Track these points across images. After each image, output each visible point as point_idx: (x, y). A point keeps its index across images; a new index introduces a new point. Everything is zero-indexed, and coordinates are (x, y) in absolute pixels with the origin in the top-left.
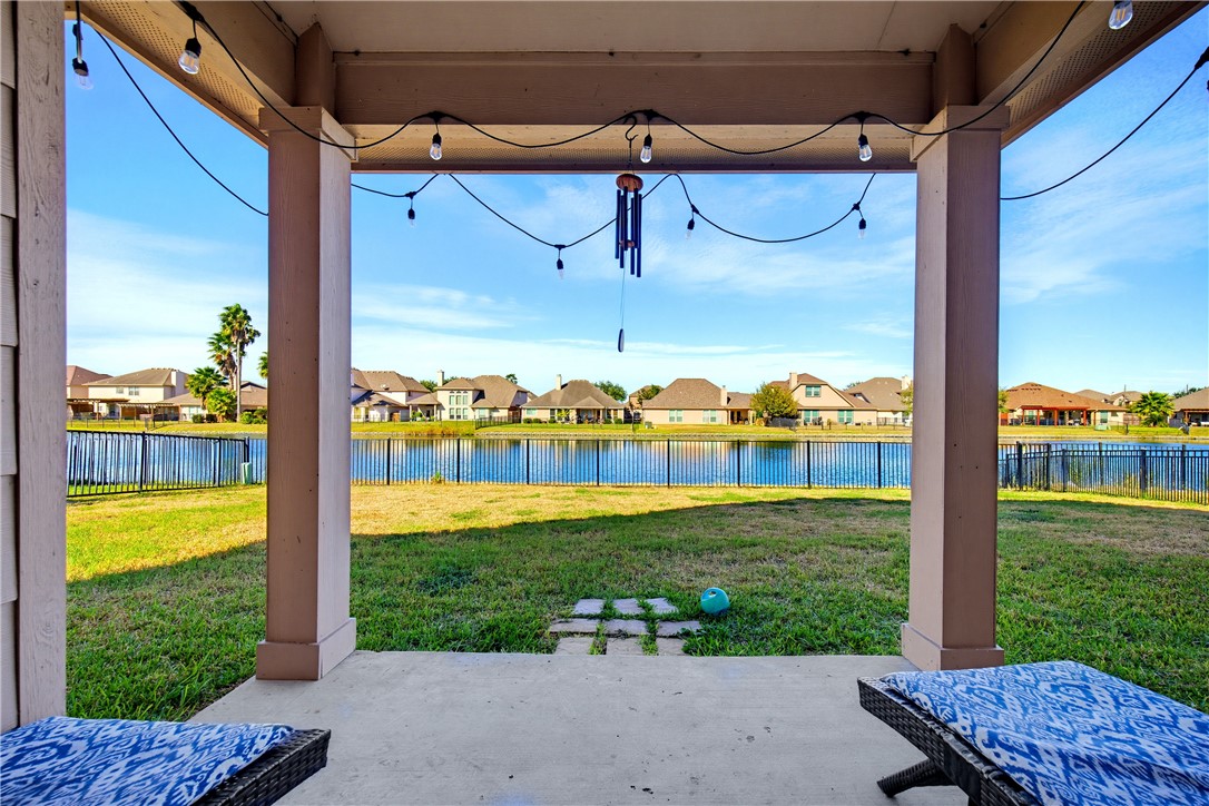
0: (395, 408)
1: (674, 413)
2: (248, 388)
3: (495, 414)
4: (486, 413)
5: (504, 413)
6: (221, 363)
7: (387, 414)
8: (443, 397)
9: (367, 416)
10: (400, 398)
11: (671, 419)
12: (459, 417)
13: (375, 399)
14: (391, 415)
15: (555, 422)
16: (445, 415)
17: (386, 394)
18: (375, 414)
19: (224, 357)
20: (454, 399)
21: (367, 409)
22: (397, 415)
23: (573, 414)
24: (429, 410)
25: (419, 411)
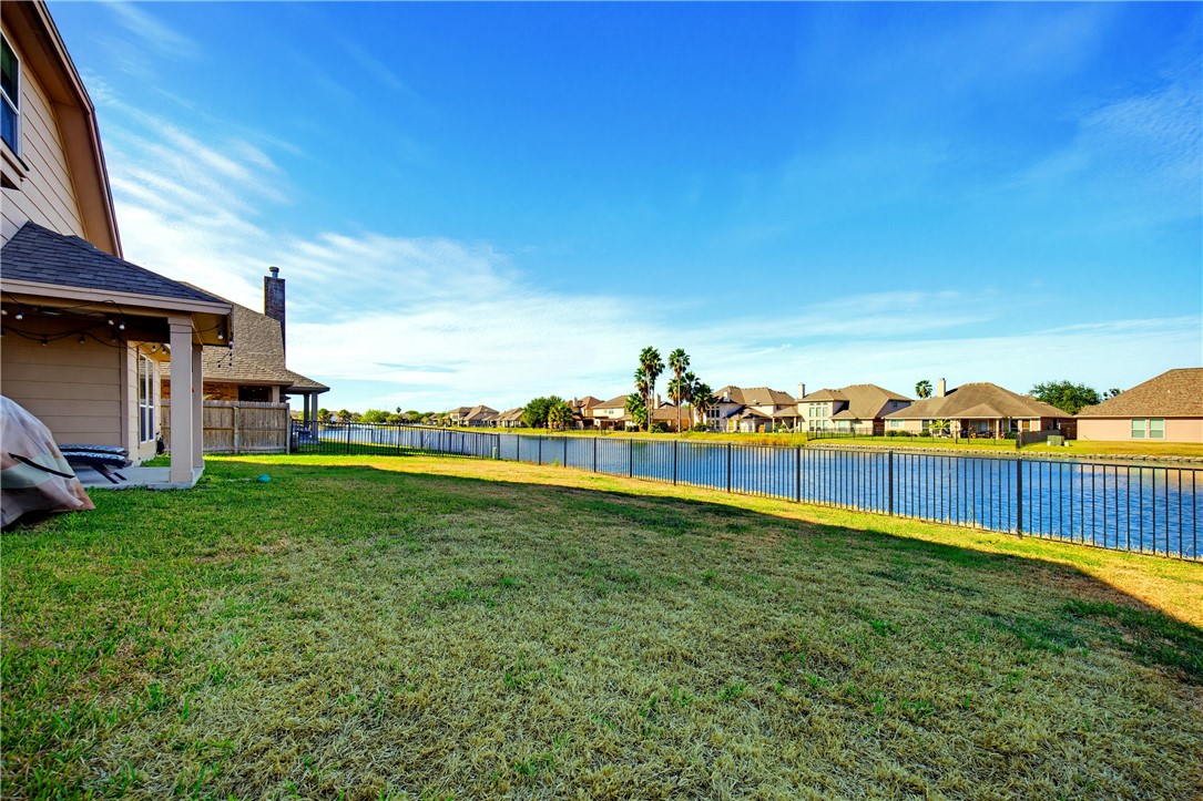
0: (761, 420)
1: (1139, 425)
2: (665, 407)
3: (857, 426)
4: (847, 425)
5: (869, 425)
6: (641, 389)
7: (753, 425)
8: (803, 409)
9: (738, 428)
10: (768, 411)
11: (1133, 433)
12: (818, 429)
13: (747, 412)
14: (757, 427)
15: (928, 435)
16: (805, 427)
17: (757, 408)
18: (745, 426)
19: (643, 385)
20: (814, 411)
21: (738, 422)
22: (762, 427)
23: (955, 427)
24: (791, 421)
25: (784, 423)
